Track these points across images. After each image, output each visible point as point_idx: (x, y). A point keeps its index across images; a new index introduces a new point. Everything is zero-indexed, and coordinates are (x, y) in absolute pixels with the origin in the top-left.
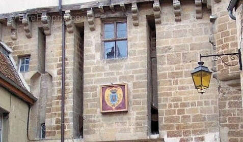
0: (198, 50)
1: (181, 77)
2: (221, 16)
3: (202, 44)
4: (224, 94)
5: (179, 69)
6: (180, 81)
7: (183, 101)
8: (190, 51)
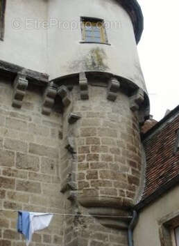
0: (40, 155)
1: (10, 187)
2: (87, 117)
3: (46, 148)
4: (85, 227)
5: (10, 175)
6: (8, 194)
7: (10, 228)
8: (28, 154)
